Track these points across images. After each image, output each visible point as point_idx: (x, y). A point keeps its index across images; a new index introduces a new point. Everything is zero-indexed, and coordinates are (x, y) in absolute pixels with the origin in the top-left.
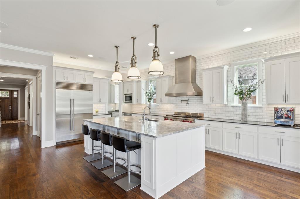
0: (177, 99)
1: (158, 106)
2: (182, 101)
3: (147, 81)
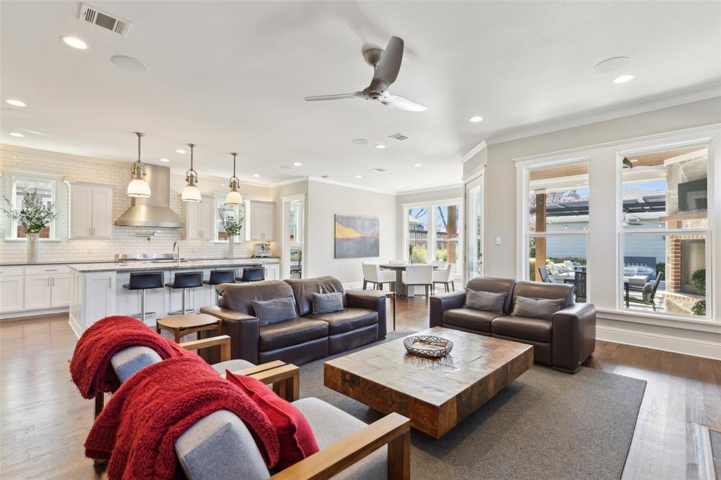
2: (139, 235)
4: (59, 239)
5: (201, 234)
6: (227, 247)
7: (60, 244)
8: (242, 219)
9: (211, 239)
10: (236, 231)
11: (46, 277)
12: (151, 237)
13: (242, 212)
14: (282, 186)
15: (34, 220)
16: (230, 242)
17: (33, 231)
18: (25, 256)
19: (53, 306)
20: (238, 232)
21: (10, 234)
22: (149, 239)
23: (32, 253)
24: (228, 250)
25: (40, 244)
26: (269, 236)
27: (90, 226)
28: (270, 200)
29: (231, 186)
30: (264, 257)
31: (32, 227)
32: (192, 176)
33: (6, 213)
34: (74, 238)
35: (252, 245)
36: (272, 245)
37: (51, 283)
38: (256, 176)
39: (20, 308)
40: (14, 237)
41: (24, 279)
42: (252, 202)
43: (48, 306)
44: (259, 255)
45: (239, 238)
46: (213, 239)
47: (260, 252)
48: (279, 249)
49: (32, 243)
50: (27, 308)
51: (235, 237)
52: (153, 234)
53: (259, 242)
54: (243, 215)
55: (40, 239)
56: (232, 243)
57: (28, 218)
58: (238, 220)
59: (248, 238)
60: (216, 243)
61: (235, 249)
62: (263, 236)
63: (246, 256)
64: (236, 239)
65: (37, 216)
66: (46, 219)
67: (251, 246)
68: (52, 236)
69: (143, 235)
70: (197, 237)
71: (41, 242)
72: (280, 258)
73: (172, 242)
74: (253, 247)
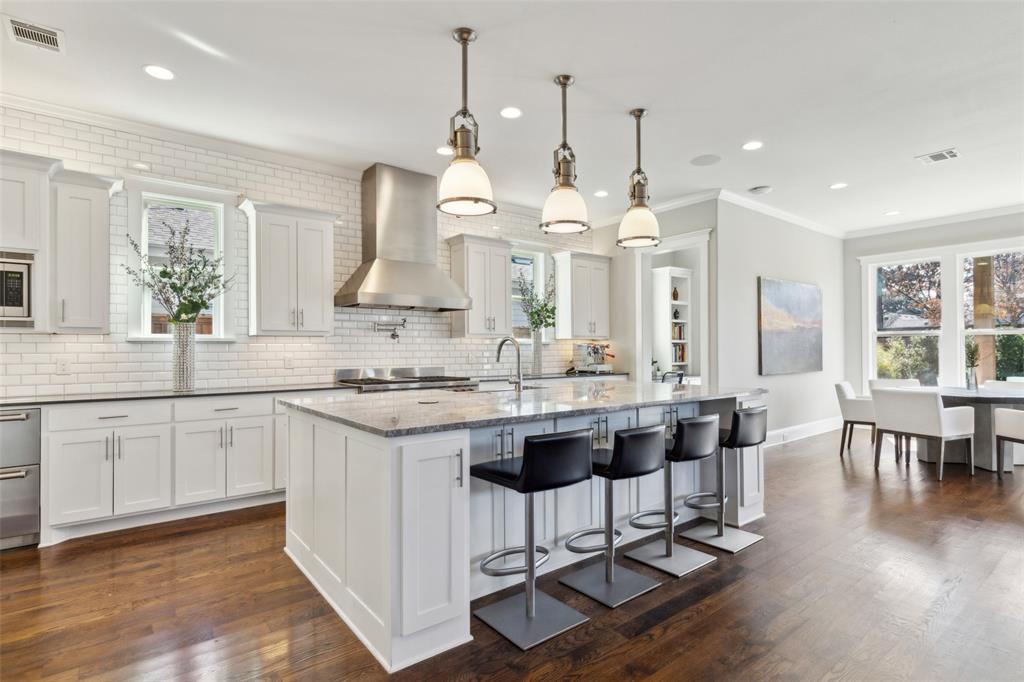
4: (231, 337)
5: (490, 325)
7: (234, 347)
10: (548, 318)
11: (217, 425)
12: (399, 332)
15: (186, 292)
16: (535, 343)
17: (184, 316)
18: (170, 375)
19: (231, 493)
20: (550, 321)
21: (138, 323)
22: (395, 336)
23: (183, 369)
25: (197, 348)
26: (602, 331)
27: (293, 306)
28: (600, 251)
29: (633, 195)
30: (601, 373)
31: (183, 309)
33: (132, 276)
34: (264, 334)
35: (571, 347)
37: (225, 439)
39: (165, 503)
40: (146, 332)
41: (173, 430)
42: (574, 256)
43: (221, 495)
45: (552, 332)
47: (587, 362)
49: (183, 345)
50: (180, 501)
51: (544, 330)
52: (402, 325)
55: (198, 337)
56: (538, 345)
57: (173, 286)
59: (563, 332)
61: (544, 355)
62: (592, 326)
63: (557, 370)
64: (546, 334)
65: (190, 284)
66: (208, 291)
67: (568, 352)
68: (219, 332)
69: (384, 328)
70: (483, 330)
71: (198, 342)
72: (628, 374)
73: (434, 341)
74: (571, 353)
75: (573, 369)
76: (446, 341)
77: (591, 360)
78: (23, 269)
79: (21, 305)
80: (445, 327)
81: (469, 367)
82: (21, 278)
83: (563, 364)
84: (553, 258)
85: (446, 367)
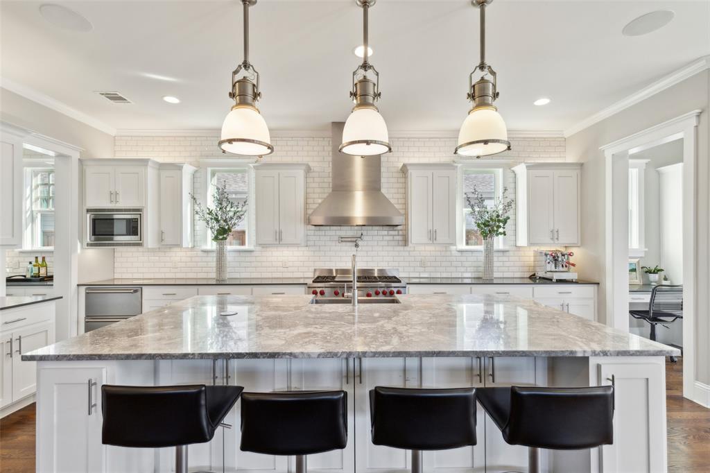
0: (320, 233)
1: (248, 254)
2: (342, 240)
3: (196, 171)
5: (432, 235)
6: (482, 258)
8: (509, 205)
9: (452, 244)
10: (499, 227)
12: (360, 243)
13: (510, 190)
14: (603, 123)
16: (487, 249)
17: (221, 237)
20: (501, 230)
22: (357, 246)
23: (220, 267)
24: (482, 264)
26: (568, 236)
27: (277, 228)
28: (571, 158)
29: (472, 96)
30: (560, 281)
31: (219, 233)
32: (365, 81)
35: (532, 254)
36: (578, 255)
38: (542, 102)
42: (529, 167)
44: (548, 275)
45: (504, 241)
46: (454, 244)
47: (547, 269)
48: (598, 265)
51: (495, 238)
52: (360, 238)
53: (545, 249)
54: (511, 197)
56: (489, 251)
58: (501, 207)
59: (522, 240)
60: (461, 251)
61: (497, 261)
62: (555, 235)
64: (499, 242)
67: (529, 256)
69: (350, 239)
70: (425, 240)
71: (230, 251)
72: (598, 284)
73: (390, 248)
74: (532, 259)
75: (534, 275)
76: (402, 248)
77: (551, 267)
78: (138, 217)
79: (137, 235)
80: (400, 238)
81: (422, 269)
82: (137, 221)
83: (526, 269)
84: (514, 172)
85: (401, 269)
